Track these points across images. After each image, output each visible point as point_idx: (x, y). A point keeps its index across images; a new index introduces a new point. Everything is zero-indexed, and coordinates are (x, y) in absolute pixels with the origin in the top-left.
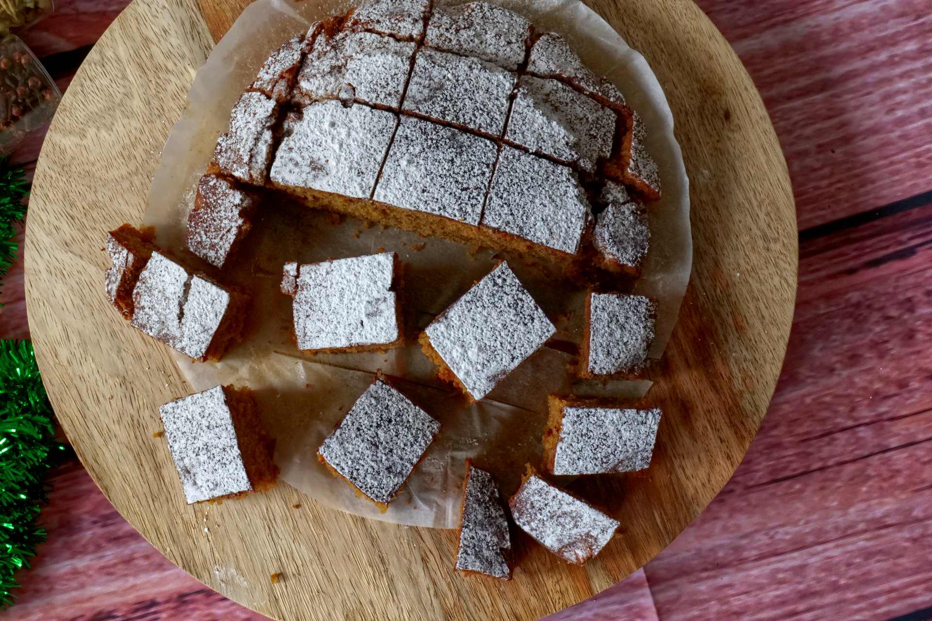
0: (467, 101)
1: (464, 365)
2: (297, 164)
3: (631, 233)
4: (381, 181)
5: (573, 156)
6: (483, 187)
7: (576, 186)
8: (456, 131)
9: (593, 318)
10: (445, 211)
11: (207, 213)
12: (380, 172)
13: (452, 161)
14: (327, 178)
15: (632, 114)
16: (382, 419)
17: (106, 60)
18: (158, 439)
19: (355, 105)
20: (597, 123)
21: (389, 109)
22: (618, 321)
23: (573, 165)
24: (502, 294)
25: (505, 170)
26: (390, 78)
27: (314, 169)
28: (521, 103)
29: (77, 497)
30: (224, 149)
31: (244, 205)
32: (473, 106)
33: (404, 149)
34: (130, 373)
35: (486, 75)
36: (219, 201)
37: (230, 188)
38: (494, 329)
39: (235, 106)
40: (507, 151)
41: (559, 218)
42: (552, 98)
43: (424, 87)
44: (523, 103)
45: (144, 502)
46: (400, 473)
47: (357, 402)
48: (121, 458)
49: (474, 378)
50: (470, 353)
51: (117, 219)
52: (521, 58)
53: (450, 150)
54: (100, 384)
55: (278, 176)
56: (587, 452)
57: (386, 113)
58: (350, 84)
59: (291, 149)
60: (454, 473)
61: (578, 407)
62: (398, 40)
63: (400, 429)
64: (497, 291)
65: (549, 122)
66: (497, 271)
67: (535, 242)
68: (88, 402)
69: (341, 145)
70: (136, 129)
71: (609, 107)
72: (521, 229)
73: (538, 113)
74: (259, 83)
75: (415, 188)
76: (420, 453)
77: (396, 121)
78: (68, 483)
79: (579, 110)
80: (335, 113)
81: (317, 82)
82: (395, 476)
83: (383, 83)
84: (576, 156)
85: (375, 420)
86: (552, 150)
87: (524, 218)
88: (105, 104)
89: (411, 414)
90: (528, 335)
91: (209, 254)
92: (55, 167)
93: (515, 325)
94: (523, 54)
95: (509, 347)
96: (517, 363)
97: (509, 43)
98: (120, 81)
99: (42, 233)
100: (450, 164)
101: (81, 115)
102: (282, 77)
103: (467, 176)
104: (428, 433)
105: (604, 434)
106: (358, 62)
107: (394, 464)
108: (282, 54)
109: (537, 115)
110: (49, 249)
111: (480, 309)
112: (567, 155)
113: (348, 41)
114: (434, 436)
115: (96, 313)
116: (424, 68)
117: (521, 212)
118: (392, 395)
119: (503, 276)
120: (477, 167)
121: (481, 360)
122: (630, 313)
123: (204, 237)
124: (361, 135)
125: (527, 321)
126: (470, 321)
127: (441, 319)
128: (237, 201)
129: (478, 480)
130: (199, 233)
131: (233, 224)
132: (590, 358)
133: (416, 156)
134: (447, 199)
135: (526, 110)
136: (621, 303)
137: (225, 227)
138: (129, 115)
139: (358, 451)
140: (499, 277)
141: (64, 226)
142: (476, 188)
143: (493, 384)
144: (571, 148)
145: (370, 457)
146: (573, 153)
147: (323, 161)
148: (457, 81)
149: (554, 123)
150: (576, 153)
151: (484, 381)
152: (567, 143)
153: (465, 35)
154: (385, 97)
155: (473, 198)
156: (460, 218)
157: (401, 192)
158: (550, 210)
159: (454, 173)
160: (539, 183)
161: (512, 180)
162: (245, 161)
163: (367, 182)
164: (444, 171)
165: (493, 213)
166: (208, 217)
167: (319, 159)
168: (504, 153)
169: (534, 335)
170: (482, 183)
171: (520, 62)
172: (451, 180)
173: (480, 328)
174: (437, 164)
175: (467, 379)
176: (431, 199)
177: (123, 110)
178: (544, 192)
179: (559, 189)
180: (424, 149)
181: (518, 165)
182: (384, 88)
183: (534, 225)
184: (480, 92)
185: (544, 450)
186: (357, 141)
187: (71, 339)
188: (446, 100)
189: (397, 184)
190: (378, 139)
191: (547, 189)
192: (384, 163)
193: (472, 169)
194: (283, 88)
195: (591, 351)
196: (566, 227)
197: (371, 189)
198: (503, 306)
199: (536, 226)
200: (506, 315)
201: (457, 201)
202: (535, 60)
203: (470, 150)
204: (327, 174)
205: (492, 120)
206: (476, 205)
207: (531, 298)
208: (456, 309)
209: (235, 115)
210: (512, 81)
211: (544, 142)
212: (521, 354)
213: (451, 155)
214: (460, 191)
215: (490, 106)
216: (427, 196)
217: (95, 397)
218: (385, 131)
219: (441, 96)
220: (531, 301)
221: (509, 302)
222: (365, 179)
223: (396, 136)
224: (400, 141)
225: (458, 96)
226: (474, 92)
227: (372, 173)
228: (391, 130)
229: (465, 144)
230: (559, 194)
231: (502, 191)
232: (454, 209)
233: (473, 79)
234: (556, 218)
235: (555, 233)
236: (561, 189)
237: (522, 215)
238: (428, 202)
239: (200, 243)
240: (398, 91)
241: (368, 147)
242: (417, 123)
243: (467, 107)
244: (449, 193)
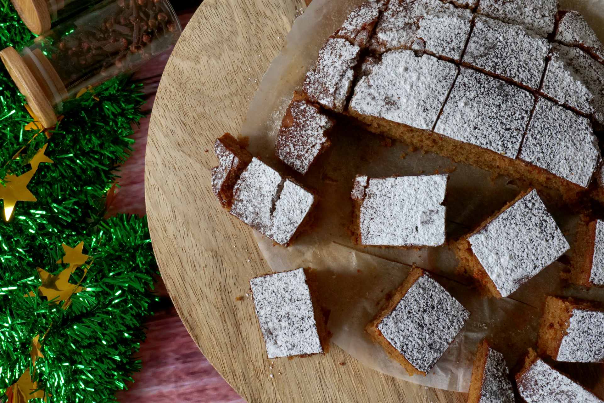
0: (513, 59)
1: (496, 269)
2: (374, 98)
4: (442, 117)
5: (591, 110)
6: (521, 129)
7: (592, 134)
8: (504, 82)
9: (597, 239)
10: (491, 145)
11: (296, 131)
12: (442, 110)
13: (499, 106)
14: (398, 111)
16: (427, 306)
17: (218, 3)
18: (239, 302)
19: (425, 56)
21: (452, 61)
23: (590, 116)
24: (531, 215)
25: (540, 117)
26: (454, 36)
27: (387, 103)
28: (554, 65)
29: (166, 338)
30: (312, 81)
31: (327, 127)
32: (518, 63)
33: (462, 94)
34: (221, 249)
35: (529, 40)
36: (308, 122)
37: (318, 113)
38: (522, 242)
39: (323, 48)
40: (542, 102)
41: (578, 158)
42: (574, 62)
43: (481, 45)
44: (556, 65)
45: (225, 351)
46: (439, 349)
47: (409, 291)
48: (209, 313)
49: (504, 280)
50: (502, 260)
51: (220, 128)
52: (551, 29)
53: (498, 97)
54: (197, 255)
55: (357, 107)
56: (585, 346)
57: (449, 64)
58: (421, 38)
59: (370, 86)
60: (466, 348)
61: (583, 309)
62: (456, 7)
63: (441, 314)
64: (528, 213)
65: (575, 82)
66: (528, 197)
67: (558, 175)
68: (187, 269)
69: (412, 86)
70: (238, 60)
72: (548, 165)
73: (567, 74)
74: (344, 32)
75: (469, 125)
76: (454, 334)
77: (457, 71)
78: (159, 327)
79: (594, 73)
80: (408, 60)
81: (392, 35)
82: (435, 352)
83: (449, 40)
84: (593, 110)
85: (422, 306)
86: (576, 104)
87: (552, 156)
88: (216, 39)
89: (449, 303)
90: (548, 250)
91: (295, 163)
92: (174, 84)
93: (540, 241)
94: (553, 26)
95: (533, 258)
96: (538, 270)
97: (543, 16)
98: (228, 21)
99: (161, 134)
100: (497, 108)
101: (197, 45)
102: (364, 28)
103: (510, 119)
104: (461, 320)
105: (601, 332)
106: (429, 22)
107: (434, 342)
108: (363, 11)
109: (566, 75)
110: (165, 147)
111: (513, 226)
112: (587, 108)
113: (417, 4)
114: (465, 321)
115: (198, 199)
116: (481, 30)
117: (550, 151)
118: (435, 287)
119: (532, 201)
120: (518, 113)
121: (510, 266)
123: (293, 149)
124: (429, 79)
125: (548, 238)
126: (505, 234)
127: (482, 231)
128: (323, 123)
129: (494, 359)
130: (288, 146)
131: (318, 141)
132: (592, 271)
133: (471, 100)
134: (494, 137)
135: (557, 70)
137: (311, 143)
138: (234, 48)
139: (408, 330)
140: (530, 201)
141: (178, 131)
142: (516, 129)
143: (518, 286)
144: (590, 104)
145: (417, 335)
146: (591, 107)
147: (395, 98)
148: (507, 43)
149: (579, 83)
150: (594, 108)
151: (511, 283)
152: (587, 99)
153: (510, 7)
154: (450, 51)
155: (513, 137)
156: (502, 152)
157: (457, 127)
158: (571, 151)
159: (500, 116)
160: (565, 129)
161: (544, 125)
162: (330, 92)
163: (431, 117)
164: (493, 113)
165: (528, 150)
166: (297, 134)
167: (393, 96)
168: (539, 103)
169: (553, 250)
170: (521, 125)
171: (550, 32)
172: (498, 121)
173: (512, 241)
174: (487, 107)
175: (498, 280)
176: (480, 135)
177: (230, 44)
178: (568, 137)
179: (579, 135)
180: (478, 95)
181: (550, 113)
182: (449, 43)
183: (559, 162)
184: (523, 53)
185: (540, 338)
186: (425, 84)
187: (177, 219)
188: (497, 57)
189: (454, 121)
190: (442, 84)
191: (570, 134)
192: (445, 103)
193: (514, 114)
194: (364, 37)
195: (593, 266)
196: (582, 165)
197: (433, 123)
198: (531, 225)
199: (560, 163)
200: (533, 232)
201: (501, 138)
202: (562, 32)
203: (513, 99)
204: (398, 108)
205: (532, 76)
206: (515, 142)
207: (553, 220)
208: (495, 224)
209: (322, 55)
210: (548, 47)
211: (570, 97)
212: (542, 264)
213: (499, 101)
214: (504, 130)
215: (531, 65)
216: (478, 133)
217: (193, 265)
218: (448, 78)
219: (494, 54)
220: (553, 223)
221: (536, 222)
222: (429, 115)
223: (456, 83)
224: (459, 87)
225: (507, 54)
226: (518, 52)
227: (435, 110)
228: (453, 77)
229: (510, 94)
230: (579, 139)
231: (536, 134)
232: (498, 145)
233: (518, 42)
234: (575, 158)
235: (573, 170)
236: (581, 136)
237: (550, 154)
238: (478, 137)
239: (289, 153)
240: (460, 47)
241: (434, 89)
242: (473, 73)
243: (513, 64)
244: (495, 131)
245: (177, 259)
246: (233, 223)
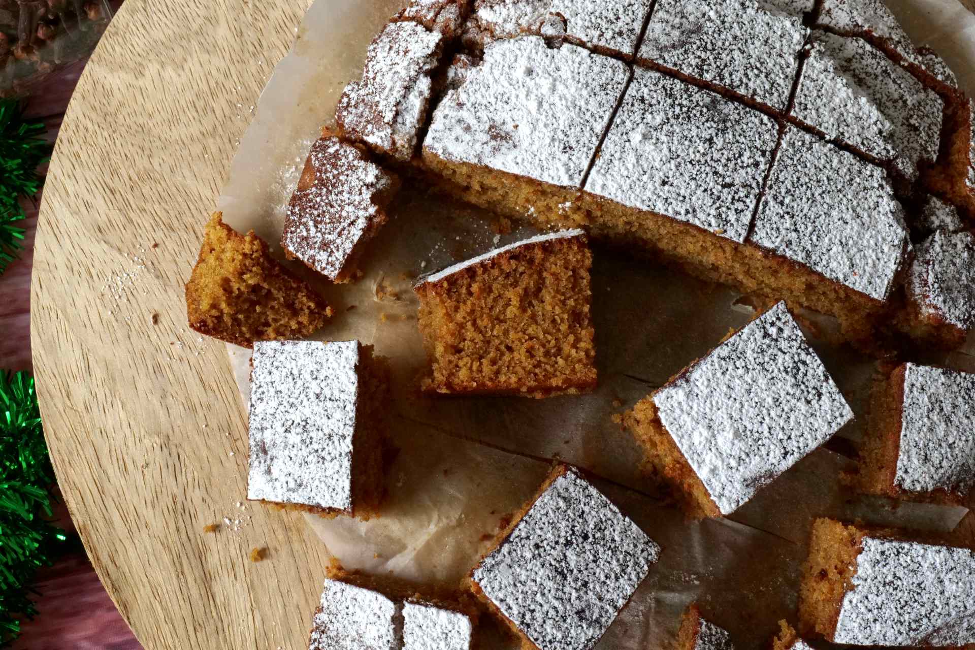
0: (736, 54)
1: (709, 458)
2: (468, 129)
3: (964, 278)
4: (599, 162)
5: (888, 152)
6: (754, 185)
7: (892, 197)
8: (719, 96)
9: (907, 401)
10: (695, 216)
11: (320, 195)
12: (598, 150)
13: (710, 141)
14: (515, 152)
15: (968, 102)
16: (573, 533)
18: (212, 534)
19: (566, 46)
20: (919, 110)
21: (617, 55)
22: (942, 410)
23: (887, 164)
24: (775, 351)
25: (789, 162)
26: (621, 10)
27: (494, 138)
28: (815, 65)
29: (76, 613)
30: (353, 102)
31: (379, 186)
32: (745, 61)
33: (637, 117)
34: (176, 429)
35: (766, 18)
36: (342, 178)
37: (361, 158)
38: (760, 404)
39: (375, 42)
40: (793, 134)
42: (855, 65)
43: (673, 27)
44: (819, 66)
45: (181, 631)
46: (597, 621)
47: (537, 503)
48: (152, 559)
49: (723, 479)
50: (720, 439)
51: (180, 199)
52: (810, 4)
53: (708, 124)
54: (130, 443)
55: (436, 145)
56: (890, 612)
57: (613, 61)
58: (558, 14)
59: (460, 105)
60: (658, 624)
61: (883, 538)
63: (601, 550)
64: (769, 346)
65: (856, 98)
66: (770, 316)
67: (828, 276)
68: (110, 472)
69: (540, 104)
70: (218, 70)
71: (933, 89)
72: (808, 254)
73: (840, 82)
74: (414, 9)
75: (652, 177)
76: (629, 591)
77: (628, 74)
78: (65, 591)
79: (892, 87)
80: (533, 56)
81: (505, 12)
82: (589, 626)
83: (611, 16)
84: (892, 152)
85: (563, 534)
86: (859, 140)
87: (814, 238)
88: (176, 29)
89: (618, 528)
90: (811, 420)
91: (318, 257)
92: (93, 115)
93: (794, 401)
95: (781, 436)
96: (791, 461)
99: (64, 209)
100: (707, 145)
101: (139, 43)
102: (451, 1)
103: (731, 165)
104: (643, 562)
105: (919, 585)
107: (588, 606)
109: (839, 85)
110: (73, 234)
111: (740, 371)
112: (880, 149)
114: (650, 564)
115: (134, 335)
117: (810, 229)
118: (589, 496)
119: (778, 323)
120: (747, 154)
121: (736, 452)
122: (960, 399)
123: (313, 230)
124: (573, 90)
125: (810, 397)
126: (725, 388)
127: (678, 383)
128: (370, 179)
129: (710, 641)
130: (305, 225)
131: (361, 213)
132: (899, 464)
133: (656, 130)
134: (699, 199)
135: (822, 76)
136: (948, 382)
137: (348, 217)
138: (211, 49)
139: (535, 581)
140: (773, 324)
141: (99, 203)
142: (744, 186)
143: (751, 492)
144: (885, 140)
145: (553, 592)
146: (889, 147)
147: (509, 127)
148: (723, 22)
149: (863, 100)
150: (893, 148)
151: (738, 486)
152: (880, 132)
154: (613, 37)
155: (738, 200)
156: (717, 229)
157: (628, 181)
158: (852, 229)
159: (712, 159)
160: (839, 187)
161: (798, 179)
162: (386, 120)
163: (577, 162)
164: (698, 155)
165: (768, 225)
166: (322, 200)
167: (504, 123)
168: (788, 137)
169: (820, 420)
170: (754, 178)
171: (808, 10)
172: (708, 169)
173: (738, 401)
174: (687, 143)
175: (713, 480)
176: (674, 195)
177: (203, 41)
178: (845, 201)
179: (866, 199)
181: (808, 156)
182: (612, 23)
183: (829, 251)
184: (756, 42)
185: (803, 601)
186: (566, 100)
187: (93, 373)
188: (705, 49)
189: (623, 169)
190: (599, 99)
191: (850, 197)
192: (605, 135)
193: (740, 156)
194: (451, 16)
195: (900, 453)
196: (874, 257)
197: (583, 174)
198: (776, 371)
199: (831, 252)
200: (780, 384)
201: (714, 203)
202: (830, 9)
203: (737, 128)
204: (515, 146)
205: (772, 85)
206: (742, 211)
207: (819, 361)
208: (704, 368)
209: (373, 54)
210: (803, 32)
211: (848, 126)
212: (799, 448)
213: (710, 132)
214: (720, 187)
215: (770, 65)
216: (669, 192)
217: (121, 463)
218: (610, 87)
219: (698, 43)
220: (818, 366)
221: (786, 364)
222: (573, 158)
223: (626, 97)
224: (633, 105)
225: (723, 44)
226: (746, 41)
227: (585, 149)
228: (619, 86)
229: (731, 118)
230: (866, 207)
231: (783, 194)
232: (709, 215)
233: (746, 23)
234: (860, 242)
235: (857, 265)
236: (870, 200)
237: (811, 234)
238: (669, 201)
239: (306, 239)
240: (633, 29)
241: (583, 109)
242: (659, 79)
243: (737, 63)
244: (702, 189)
245: (90, 451)
246: (201, 380)
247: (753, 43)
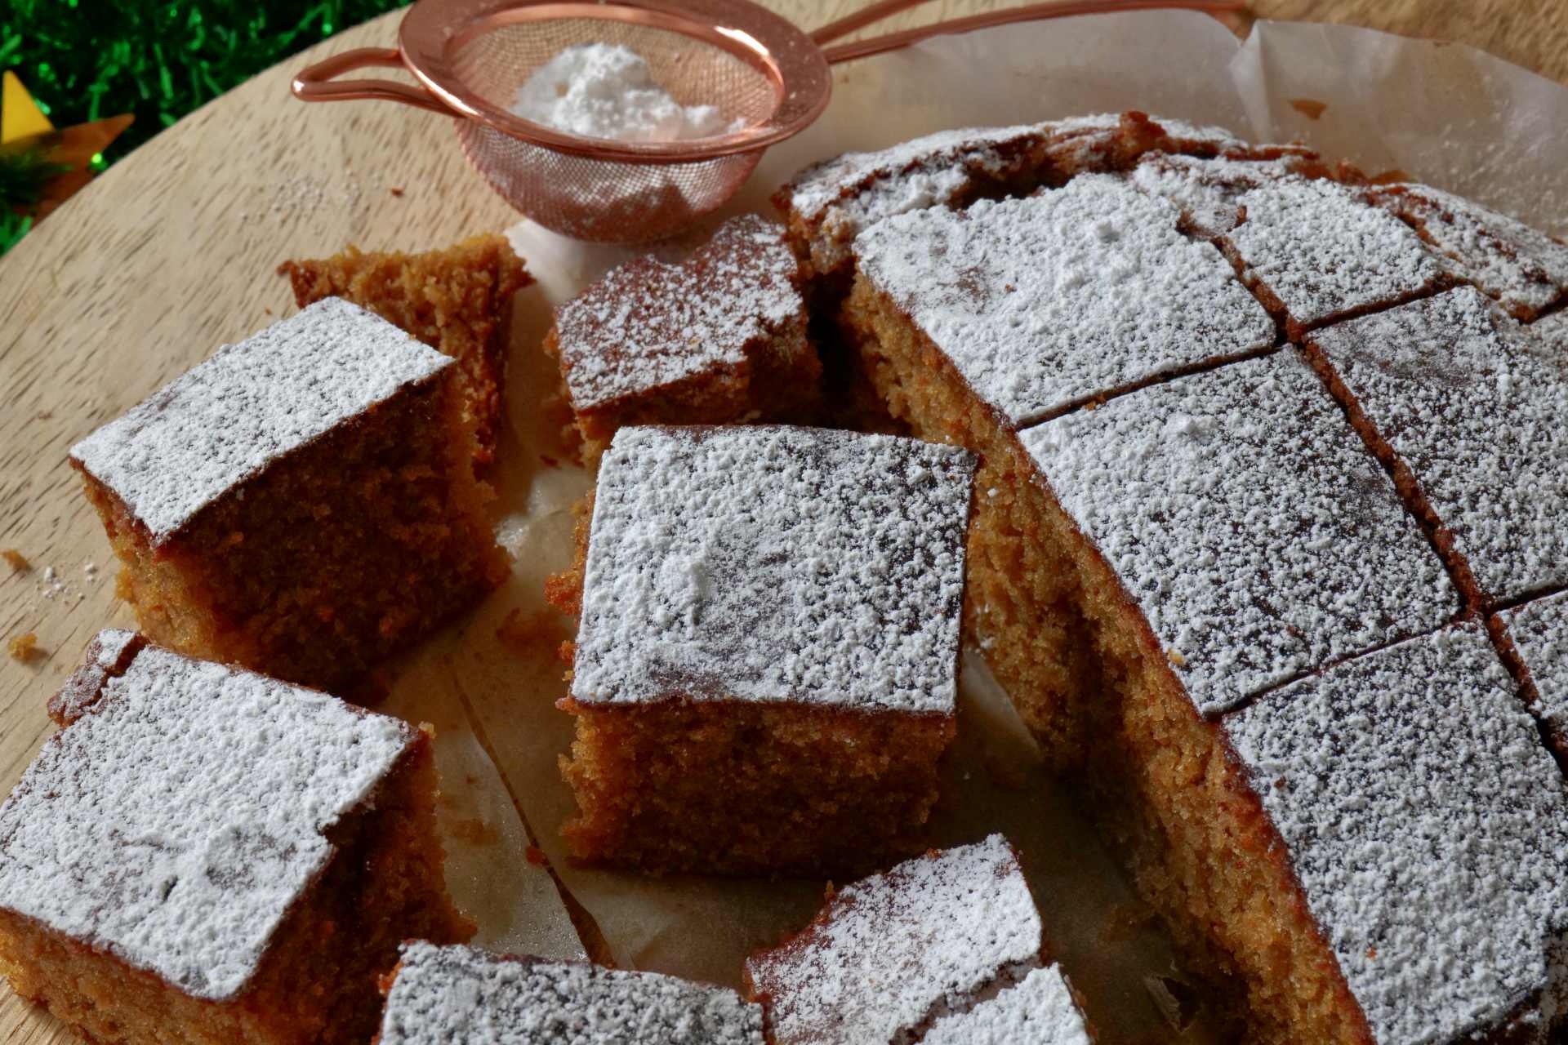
2: (939, 252)
4: (1083, 414)
6: (1316, 648)
8: (1390, 485)
10: (1158, 603)
12: (1103, 397)
13: (1304, 525)
14: (970, 319)
19: (1207, 245)
21: (1275, 309)
25: (1419, 669)
26: (1350, 266)
27: (964, 285)
33: (1214, 403)
40: (1471, 640)
53: (1325, 501)
55: (871, 246)
57: (1259, 310)
58: (1242, 209)
59: (963, 216)
67: (1314, 908)
69: (1079, 282)
72: (1309, 836)
77: (1264, 342)
80: (1141, 223)
83: (1324, 262)
87: (1347, 820)
100: (1290, 526)
103: (1304, 587)
116: (1458, 317)
117: (1354, 800)
120: (1352, 596)
124: (1150, 299)
133: (1226, 440)
134: (1196, 590)
142: (1294, 632)
147: (1000, 284)
148: (1512, 406)
154: (1296, 285)
155: (1262, 645)
156: (1176, 651)
157: (1100, 470)
158: (1438, 874)
159: (1279, 550)
160: (1479, 789)
161: (1410, 707)
163: (1048, 389)
164: (1260, 525)
165: (1276, 725)
167: (998, 275)
168: (1456, 634)
170: (1326, 639)
172: (1255, 558)
176: (1155, 546)
178: (1469, 820)
179: (1519, 859)
180: (1263, 442)
181: (1467, 694)
182: (1315, 269)
183: (1355, 868)
184: (1545, 476)
186: (1125, 303)
188: (1438, 411)
189: (1110, 449)
190: (1179, 336)
191: (1485, 823)
192: (1134, 387)
193: (1334, 589)
196: (1439, 965)
197: (1041, 410)
199: (1358, 876)
201: (1214, 612)
203: (1375, 549)
204: (980, 312)
205: (1510, 550)
206: (1253, 666)
213: (1317, 511)
214: (1247, 597)
215: (1537, 524)
216: (1151, 534)
218: (1215, 335)
219: (1435, 394)
222: (1047, 379)
223: (1228, 367)
224: (1225, 384)
225: (1479, 431)
226: (1528, 462)
227: (1079, 381)
228: (1231, 345)
229: (1380, 528)
230: (1505, 869)
231: (1355, 703)
232: (1185, 621)
233: (1555, 440)
234: (1436, 912)
235: (1391, 944)
236: (1524, 866)
237: (1346, 809)
238: (1139, 547)
239: (597, 324)
240: (1341, 300)
241: (1137, 333)
242: (1311, 388)
243: (1475, 471)
244: (1214, 575)
247: (1538, 475)
